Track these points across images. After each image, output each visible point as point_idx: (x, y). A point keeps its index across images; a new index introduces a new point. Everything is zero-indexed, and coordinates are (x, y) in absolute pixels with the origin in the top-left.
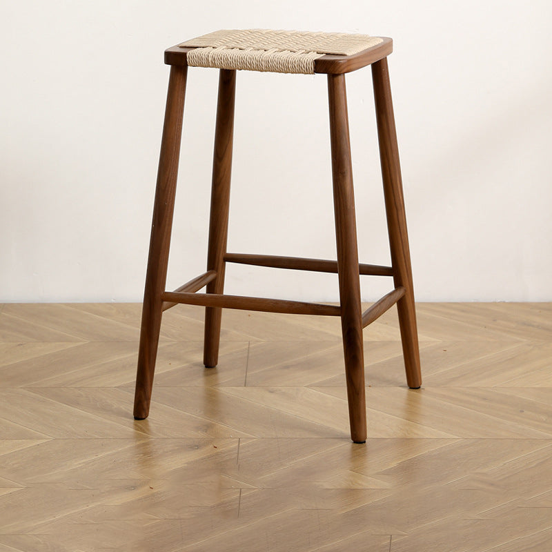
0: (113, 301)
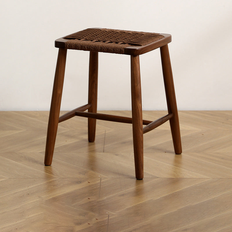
0: (38, 110)
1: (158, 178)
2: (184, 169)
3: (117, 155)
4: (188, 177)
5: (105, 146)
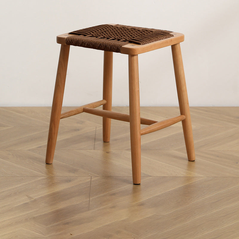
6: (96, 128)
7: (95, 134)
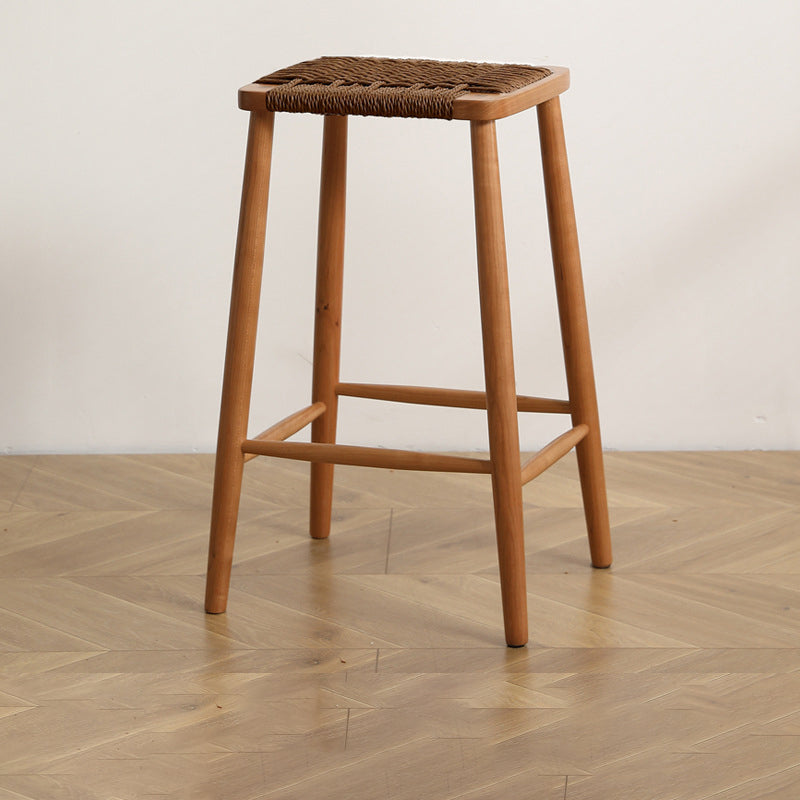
1: (544, 647)
2: (620, 621)
3: (424, 582)
4: (633, 646)
5: (390, 556)
6: (392, 512)
7: (390, 530)
